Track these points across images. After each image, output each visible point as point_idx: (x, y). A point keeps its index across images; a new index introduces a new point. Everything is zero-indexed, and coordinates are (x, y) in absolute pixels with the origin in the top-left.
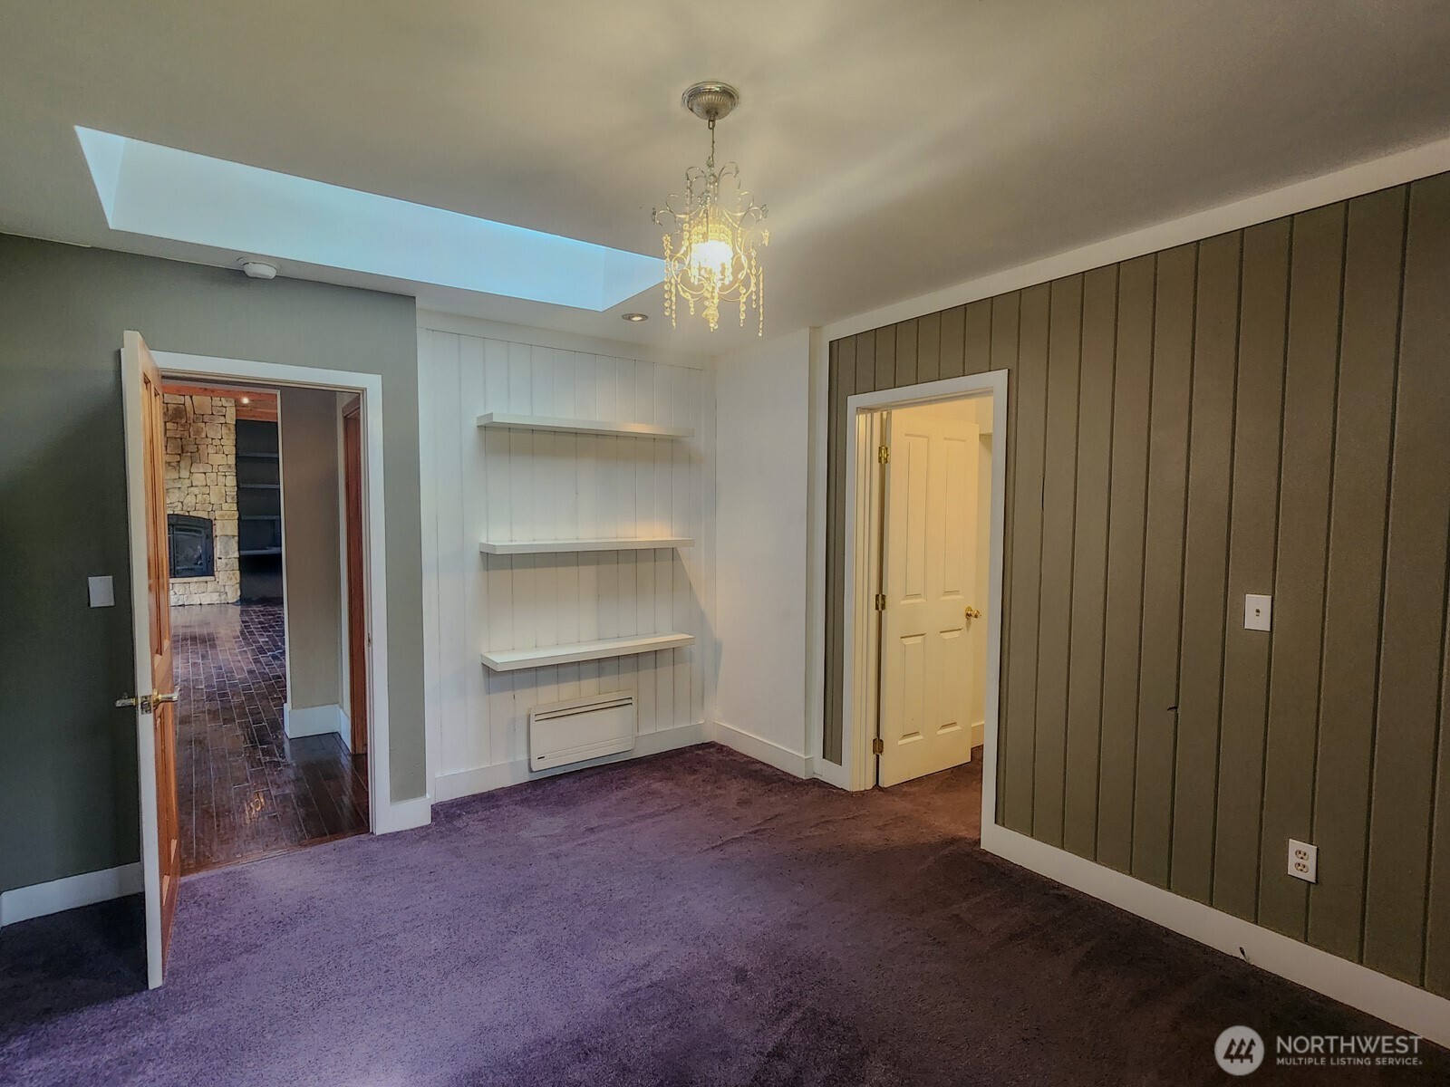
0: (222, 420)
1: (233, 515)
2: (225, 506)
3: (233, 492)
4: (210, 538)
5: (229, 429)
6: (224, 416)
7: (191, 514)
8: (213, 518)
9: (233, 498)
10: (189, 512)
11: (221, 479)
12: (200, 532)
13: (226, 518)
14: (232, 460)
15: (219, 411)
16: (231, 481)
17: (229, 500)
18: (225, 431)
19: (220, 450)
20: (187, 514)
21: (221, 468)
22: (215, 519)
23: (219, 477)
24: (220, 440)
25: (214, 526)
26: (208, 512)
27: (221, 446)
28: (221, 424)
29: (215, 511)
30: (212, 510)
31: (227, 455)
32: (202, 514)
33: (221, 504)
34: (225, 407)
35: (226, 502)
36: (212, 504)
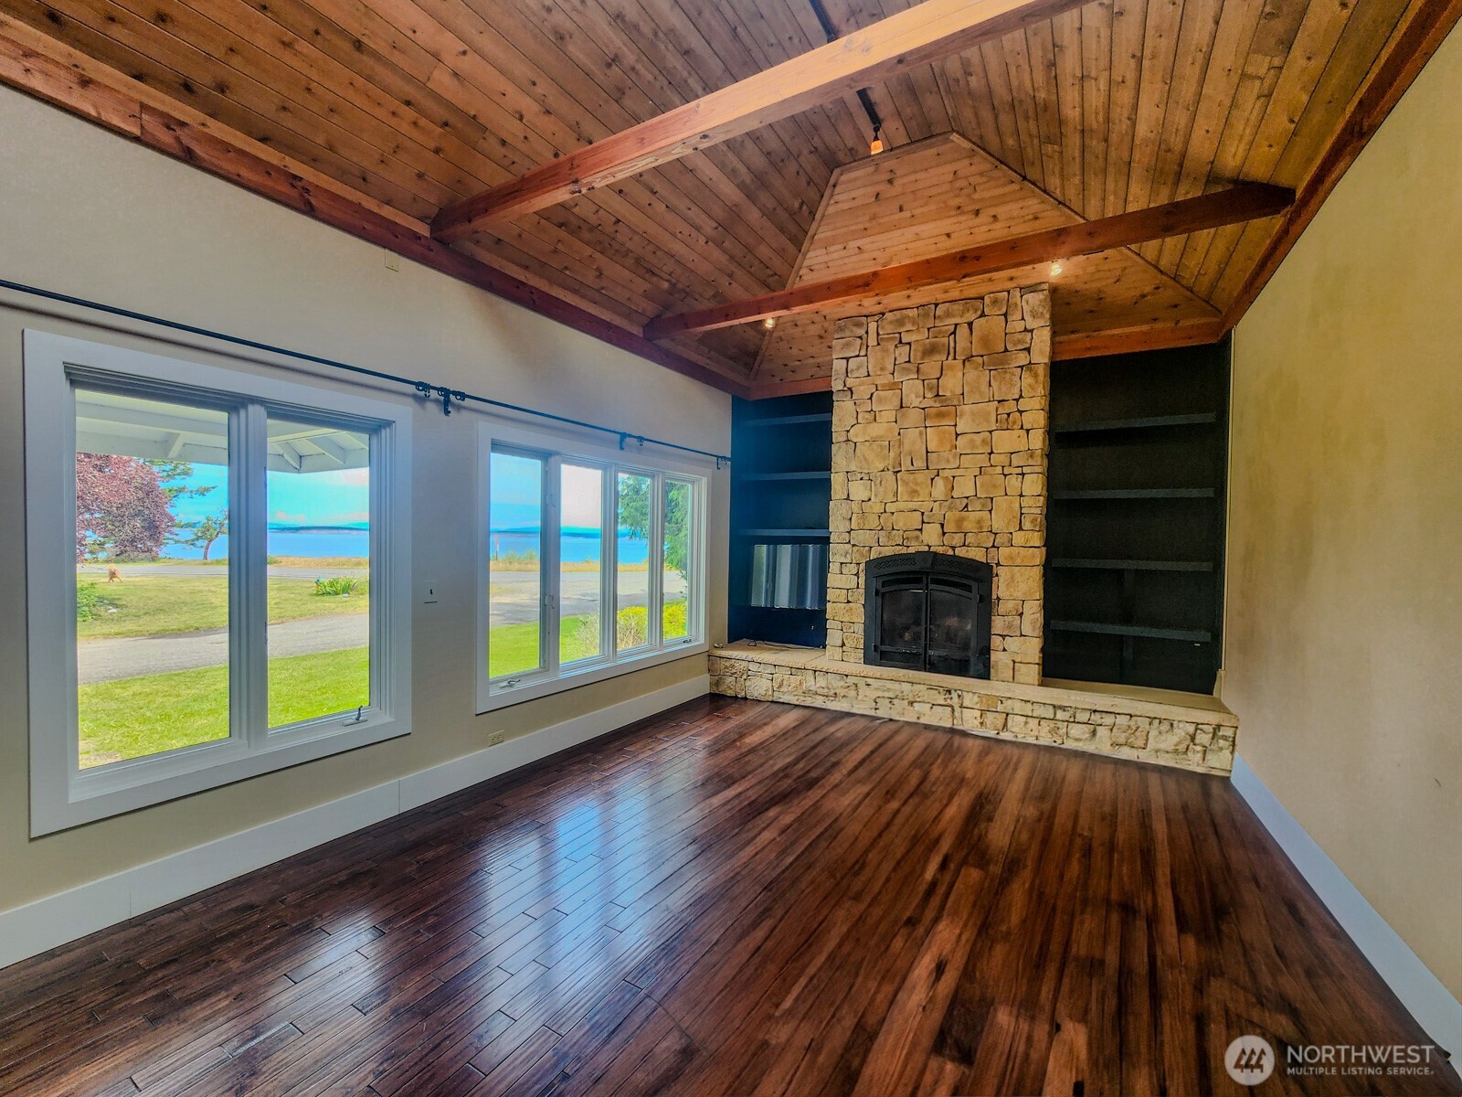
0: (1022, 359)
1: (1033, 556)
2: (1019, 538)
4: (986, 605)
5: (1036, 376)
6: (1028, 350)
7: (959, 552)
8: (993, 562)
9: (1033, 521)
10: (953, 548)
11: (1014, 482)
12: (968, 588)
13: (1018, 561)
14: (1038, 441)
15: (1020, 342)
16: (1034, 485)
17: (1027, 525)
18: (1027, 379)
19: (1014, 423)
20: (950, 552)
21: (1016, 460)
22: (998, 564)
23: (1010, 478)
24: (1017, 400)
25: (995, 579)
26: (987, 548)
27: (1021, 412)
28: (1022, 367)
29: (998, 548)
30: (993, 546)
31: (1028, 431)
32: (977, 554)
33: (1011, 533)
34: (1032, 331)
35: (1021, 529)
36: (996, 534)
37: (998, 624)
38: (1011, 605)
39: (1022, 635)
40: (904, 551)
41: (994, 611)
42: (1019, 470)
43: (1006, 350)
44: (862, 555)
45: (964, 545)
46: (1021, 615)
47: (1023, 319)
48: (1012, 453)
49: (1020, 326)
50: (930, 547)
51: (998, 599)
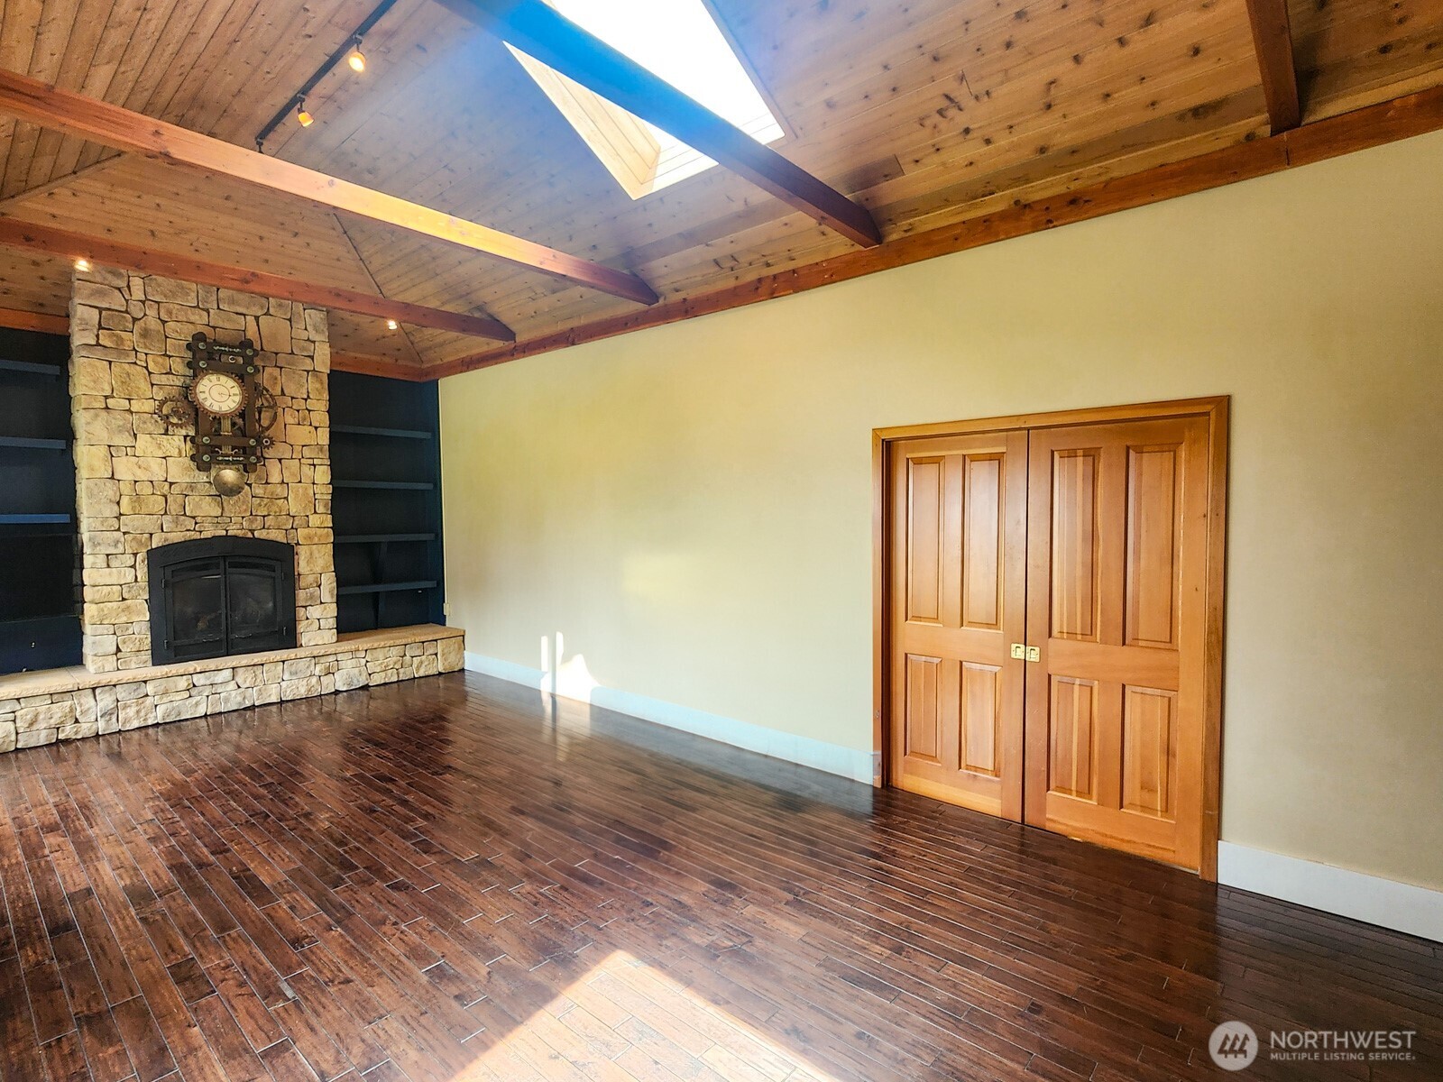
0: (308, 365)
1: (328, 535)
2: (314, 520)
3: (325, 493)
4: (289, 581)
5: (320, 382)
6: (312, 358)
7: (257, 534)
8: (293, 542)
9: (325, 506)
10: (252, 531)
11: (307, 470)
12: (273, 569)
13: (316, 540)
14: (323, 437)
15: (303, 349)
16: (323, 475)
17: (320, 509)
18: (312, 384)
19: (304, 419)
20: (250, 535)
21: (306, 452)
22: (298, 544)
23: (303, 467)
24: (306, 400)
25: (296, 557)
26: (286, 530)
27: (309, 411)
28: (308, 372)
29: (297, 529)
30: (292, 528)
31: (316, 428)
32: (277, 535)
33: (307, 516)
34: (314, 342)
35: (315, 512)
36: (293, 517)
37: (301, 596)
38: (311, 579)
39: (321, 603)
40: (197, 536)
41: (297, 585)
42: (311, 462)
43: (292, 353)
44: (140, 543)
45: (264, 528)
46: (319, 586)
47: (306, 329)
48: (303, 446)
49: (304, 335)
50: (227, 531)
51: (299, 575)
